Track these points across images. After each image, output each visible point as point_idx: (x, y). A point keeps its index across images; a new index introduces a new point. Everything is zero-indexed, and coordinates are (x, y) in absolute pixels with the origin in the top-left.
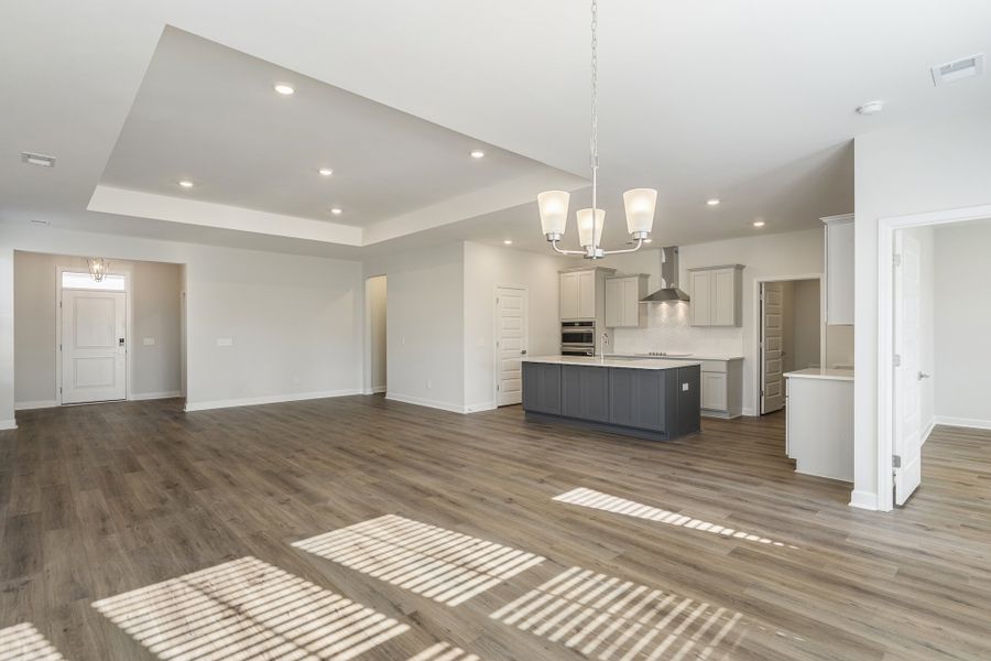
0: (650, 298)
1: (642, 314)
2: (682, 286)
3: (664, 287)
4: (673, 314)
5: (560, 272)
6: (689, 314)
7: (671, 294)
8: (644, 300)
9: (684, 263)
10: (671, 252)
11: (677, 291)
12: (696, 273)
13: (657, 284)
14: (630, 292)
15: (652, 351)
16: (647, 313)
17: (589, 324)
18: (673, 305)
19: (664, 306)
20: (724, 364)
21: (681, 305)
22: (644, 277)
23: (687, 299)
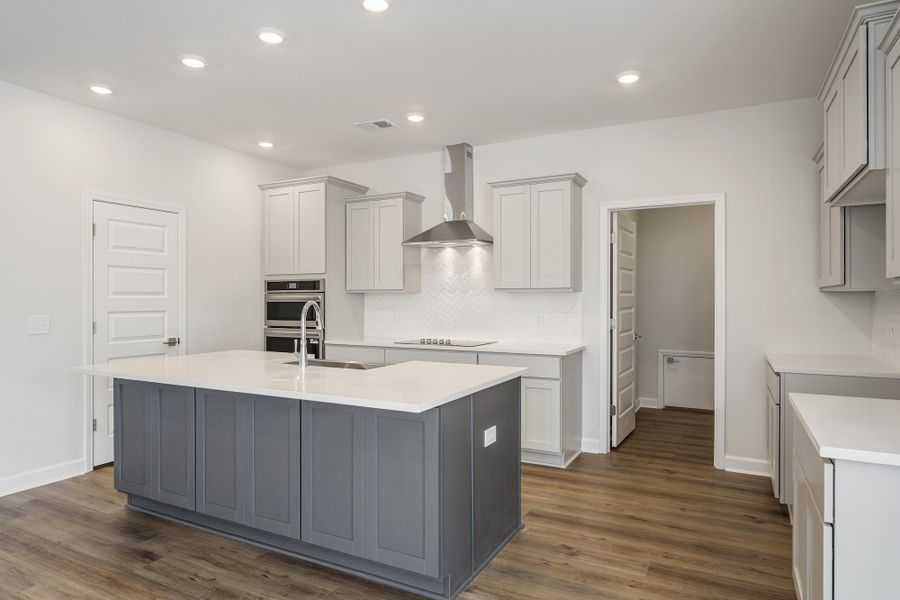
0: (426, 236)
1: (411, 268)
2: (479, 219)
3: (449, 217)
4: (463, 267)
5: (262, 188)
6: (491, 267)
7: (460, 230)
8: (414, 239)
9: (481, 173)
10: (461, 154)
11: (470, 225)
12: (504, 190)
13: (437, 211)
14: (387, 226)
15: (426, 337)
16: (419, 266)
17: (313, 285)
18: (463, 250)
19: (449, 253)
20: (557, 363)
21: (477, 251)
22: (413, 199)
23: (488, 241)
